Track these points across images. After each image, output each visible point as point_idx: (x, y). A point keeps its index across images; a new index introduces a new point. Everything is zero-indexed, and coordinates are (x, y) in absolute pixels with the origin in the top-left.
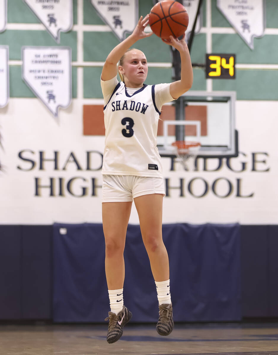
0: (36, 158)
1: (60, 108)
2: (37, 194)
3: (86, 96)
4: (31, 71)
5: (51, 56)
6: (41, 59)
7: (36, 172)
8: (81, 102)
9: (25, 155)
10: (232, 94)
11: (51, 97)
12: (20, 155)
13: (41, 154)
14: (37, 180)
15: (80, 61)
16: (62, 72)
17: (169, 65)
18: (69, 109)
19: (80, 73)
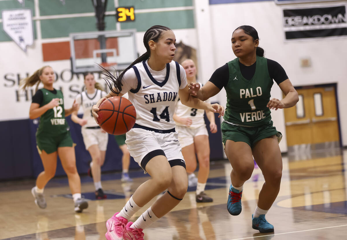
0: (15, 78)
1: (27, 46)
2: (18, 100)
3: (44, 37)
4: (9, 25)
5: (20, 15)
6: (14, 17)
7: (16, 87)
8: (40, 41)
9: (9, 77)
10: (134, 30)
11: (22, 40)
12: (5, 77)
13: (18, 76)
14: (17, 92)
15: (38, 16)
16: (26, 24)
17: (93, 14)
18: (33, 46)
19: (38, 24)
